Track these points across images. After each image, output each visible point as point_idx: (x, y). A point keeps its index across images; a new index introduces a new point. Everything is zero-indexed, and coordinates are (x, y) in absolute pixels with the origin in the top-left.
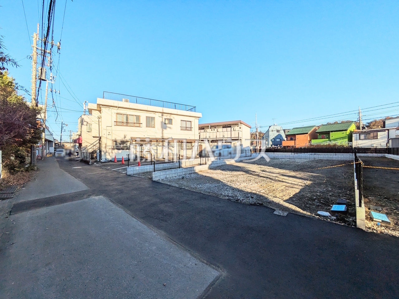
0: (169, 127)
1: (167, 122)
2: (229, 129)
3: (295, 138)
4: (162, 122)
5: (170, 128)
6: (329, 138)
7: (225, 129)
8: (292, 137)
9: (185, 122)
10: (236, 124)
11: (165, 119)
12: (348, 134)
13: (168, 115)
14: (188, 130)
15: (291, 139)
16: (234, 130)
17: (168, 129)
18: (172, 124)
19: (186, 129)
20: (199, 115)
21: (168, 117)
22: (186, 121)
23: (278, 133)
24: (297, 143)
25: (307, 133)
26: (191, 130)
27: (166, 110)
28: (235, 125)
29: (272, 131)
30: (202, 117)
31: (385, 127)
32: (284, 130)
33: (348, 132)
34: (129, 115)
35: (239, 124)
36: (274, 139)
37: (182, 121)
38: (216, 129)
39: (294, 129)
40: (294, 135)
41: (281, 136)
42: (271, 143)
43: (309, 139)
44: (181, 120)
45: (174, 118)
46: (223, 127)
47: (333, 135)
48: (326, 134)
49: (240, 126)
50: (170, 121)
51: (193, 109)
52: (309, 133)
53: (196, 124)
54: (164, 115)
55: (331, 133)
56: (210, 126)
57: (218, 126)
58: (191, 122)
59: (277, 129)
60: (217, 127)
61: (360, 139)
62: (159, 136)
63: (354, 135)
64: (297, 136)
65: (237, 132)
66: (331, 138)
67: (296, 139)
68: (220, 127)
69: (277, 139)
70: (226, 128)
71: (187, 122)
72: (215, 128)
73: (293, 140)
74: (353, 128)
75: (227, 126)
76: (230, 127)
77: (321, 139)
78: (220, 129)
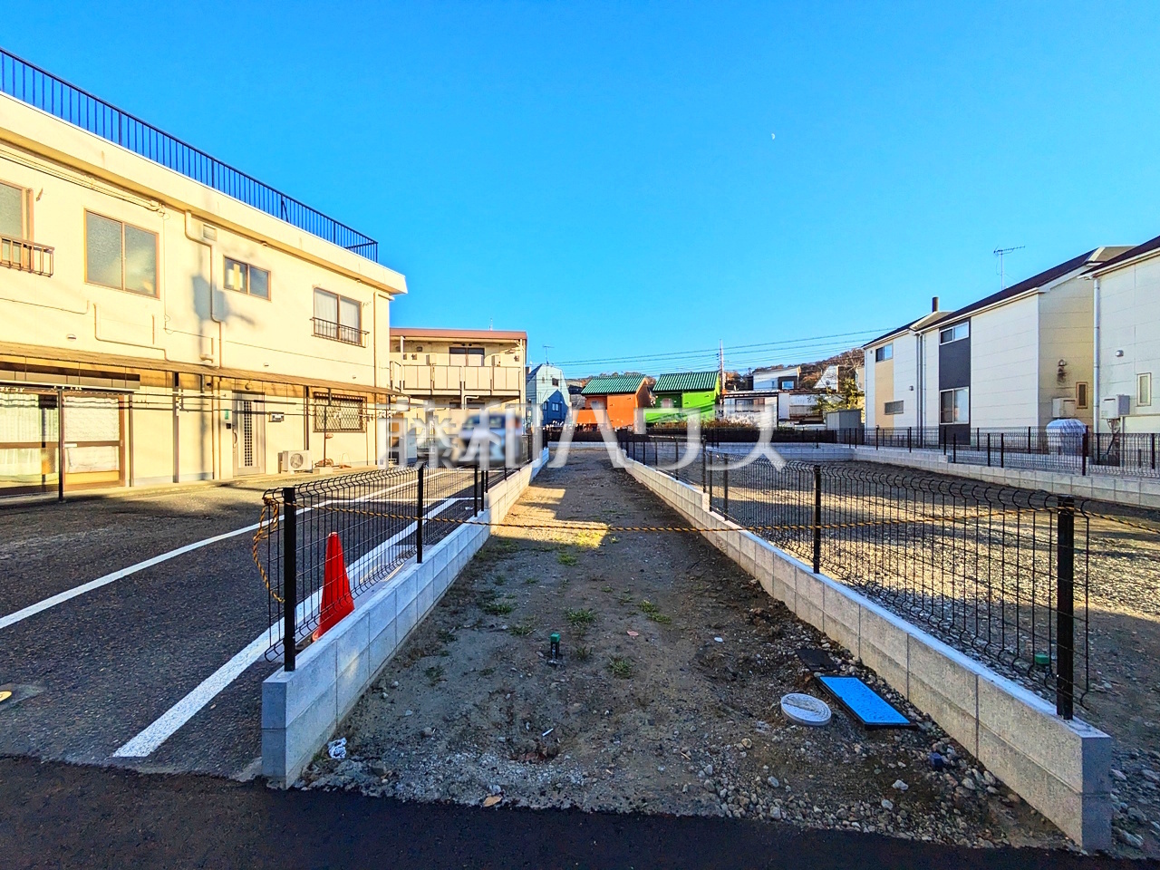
1: (236, 277)
2: (475, 359)
3: (607, 404)
6: (680, 406)
7: (459, 359)
9: (332, 302)
10: (501, 344)
11: (227, 262)
14: (345, 340)
16: (497, 363)
18: (267, 297)
19: (337, 333)
20: (397, 281)
21: (243, 250)
22: (337, 297)
23: (556, 388)
24: (609, 418)
25: (634, 393)
26: (359, 343)
28: (497, 349)
29: (543, 380)
31: (752, 389)
36: (547, 403)
37: (322, 296)
38: (421, 357)
40: (603, 395)
41: (561, 396)
43: (636, 407)
44: (318, 290)
45: (278, 265)
46: (452, 351)
47: (689, 400)
48: (673, 396)
49: (517, 354)
50: (259, 279)
52: (637, 391)
53: (378, 318)
54: (221, 238)
55: (684, 395)
56: (402, 339)
57: (430, 343)
58: (358, 305)
59: (553, 376)
60: (427, 348)
61: (737, 410)
62: (183, 351)
64: (609, 397)
67: (609, 407)
68: (440, 349)
69: (554, 405)
70: (464, 355)
71: (340, 302)
72: (420, 350)
75: (467, 346)
76: (481, 352)
78: (441, 357)
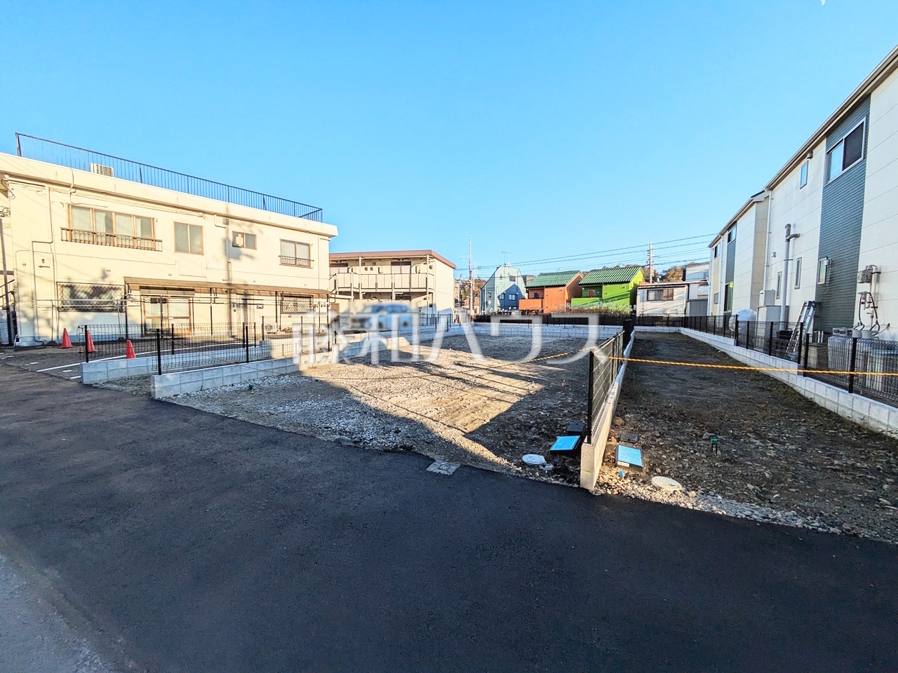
0: (247, 255)
1: (239, 241)
2: (406, 268)
3: (543, 295)
4: (226, 241)
5: (251, 257)
6: (601, 297)
7: (396, 269)
8: (537, 291)
9: (294, 245)
10: (421, 258)
11: (235, 234)
12: (630, 289)
13: (244, 224)
14: (300, 266)
15: (536, 297)
16: (418, 271)
17: (243, 258)
18: (255, 248)
19: (296, 262)
20: (332, 229)
21: (245, 228)
22: (294, 242)
23: (512, 283)
24: (545, 306)
25: (564, 286)
26: (309, 267)
27: (236, 210)
28: (419, 261)
29: (501, 277)
30: (337, 234)
32: (525, 278)
33: (631, 286)
34: (117, 213)
35: (428, 258)
36: (504, 294)
37: (285, 243)
38: (376, 268)
39: (541, 274)
40: (542, 288)
41: (517, 289)
42: (497, 303)
43: (567, 297)
44: (282, 240)
45: (261, 232)
46: (393, 264)
47: (608, 291)
48: (595, 288)
49: (431, 264)
50: (250, 240)
51: (314, 214)
52: (568, 285)
53: (321, 253)
54: (233, 223)
55: (604, 287)
56: (360, 259)
57: (380, 259)
58: (308, 245)
59: (511, 274)
60: (378, 263)
61: (648, 300)
62: (218, 277)
63: (639, 292)
64: (545, 290)
65: (422, 277)
66: (604, 297)
67: (545, 297)
68: (387, 263)
69: (510, 296)
70: (399, 267)
71: (297, 245)
72: (374, 264)
73: (538, 298)
74: (638, 278)
75: (401, 261)
76: (409, 263)
77: (587, 297)
78: (386, 268)
